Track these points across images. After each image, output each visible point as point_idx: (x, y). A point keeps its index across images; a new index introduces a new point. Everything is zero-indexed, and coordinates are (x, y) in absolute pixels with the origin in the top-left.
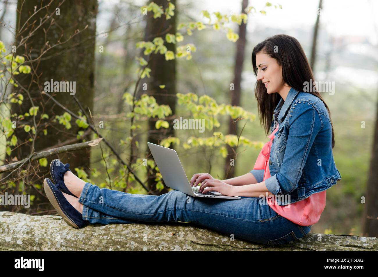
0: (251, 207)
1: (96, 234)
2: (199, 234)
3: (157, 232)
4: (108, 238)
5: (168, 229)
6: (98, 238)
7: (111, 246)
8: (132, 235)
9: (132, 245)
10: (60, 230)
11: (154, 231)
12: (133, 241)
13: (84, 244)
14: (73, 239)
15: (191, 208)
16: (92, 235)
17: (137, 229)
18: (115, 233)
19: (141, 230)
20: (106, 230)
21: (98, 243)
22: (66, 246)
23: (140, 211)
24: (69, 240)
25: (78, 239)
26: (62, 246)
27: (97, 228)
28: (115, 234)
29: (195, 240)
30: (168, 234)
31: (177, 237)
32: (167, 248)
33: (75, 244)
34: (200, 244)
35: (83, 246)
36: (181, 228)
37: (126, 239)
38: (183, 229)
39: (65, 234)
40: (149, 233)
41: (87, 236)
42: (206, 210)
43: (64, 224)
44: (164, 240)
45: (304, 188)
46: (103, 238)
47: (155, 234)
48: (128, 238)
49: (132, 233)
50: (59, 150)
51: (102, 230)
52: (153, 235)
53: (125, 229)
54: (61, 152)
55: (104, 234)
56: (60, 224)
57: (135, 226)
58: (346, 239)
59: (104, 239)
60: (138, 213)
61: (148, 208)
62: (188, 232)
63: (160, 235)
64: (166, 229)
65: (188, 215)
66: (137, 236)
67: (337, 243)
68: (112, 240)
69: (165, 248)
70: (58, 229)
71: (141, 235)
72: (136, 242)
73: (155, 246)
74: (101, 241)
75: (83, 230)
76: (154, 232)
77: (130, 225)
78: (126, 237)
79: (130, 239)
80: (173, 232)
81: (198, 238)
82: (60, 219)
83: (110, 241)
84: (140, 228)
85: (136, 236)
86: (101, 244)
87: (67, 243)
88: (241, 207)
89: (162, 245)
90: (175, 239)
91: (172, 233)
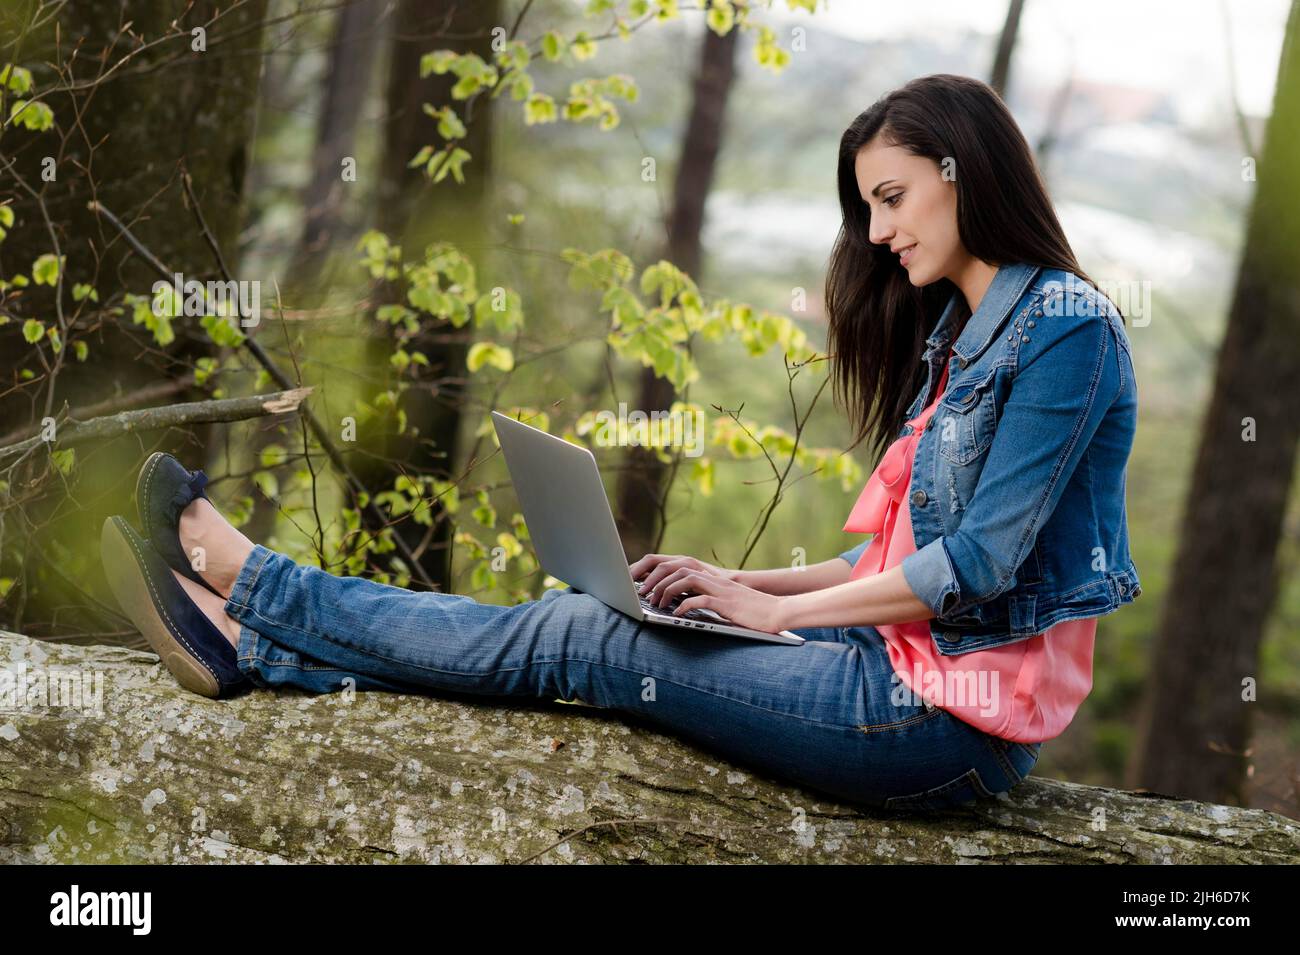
0: (834, 678)
1: (283, 725)
2: (651, 752)
3: (501, 733)
4: (327, 742)
5: (540, 726)
6: (291, 737)
7: (335, 772)
8: (410, 737)
9: (413, 771)
10: (155, 699)
11: (490, 728)
12: (414, 757)
13: (238, 755)
14: (202, 736)
15: (624, 661)
16: (270, 728)
17: (430, 718)
18: (350, 725)
19: (443, 720)
20: (318, 714)
21: (289, 757)
22: (175, 757)
23: (439, 662)
24: (185, 740)
25: (221, 736)
26: (159, 756)
27: (286, 703)
28: (353, 729)
29: (635, 771)
30: (541, 743)
31: (573, 757)
32: (534, 790)
33: (207, 754)
34: (651, 787)
35: (237, 761)
36: (587, 726)
37: (390, 750)
38: (594, 729)
39: (172, 714)
40: (472, 733)
41: (252, 727)
42: (674, 672)
43: (168, 682)
44: (525, 764)
45: (1032, 599)
46: (308, 739)
47: (493, 738)
48: (396, 747)
49: (413, 731)
50: (158, 416)
51: (304, 712)
52: (486, 743)
53: (386, 713)
54: (162, 424)
55: (314, 727)
56: (152, 680)
57: (425, 708)
58: (1160, 808)
59: (310, 744)
60: (431, 665)
61: (469, 651)
62: (610, 741)
63: (510, 743)
64: (532, 724)
65: (610, 685)
66: (430, 741)
67: (1128, 818)
68: (342, 750)
69: (528, 791)
70: (149, 698)
71: (446, 738)
72: (426, 763)
73: (492, 781)
74: (300, 750)
75: (236, 704)
76: (489, 732)
77: (404, 703)
78: (392, 743)
79: (403, 752)
80: (557, 738)
81: (644, 764)
82: (152, 663)
83: (335, 751)
84: (442, 716)
85: (426, 742)
86: (300, 761)
87: (180, 749)
88: (799, 673)
89: (519, 778)
90: (566, 763)
91: (552, 741)
